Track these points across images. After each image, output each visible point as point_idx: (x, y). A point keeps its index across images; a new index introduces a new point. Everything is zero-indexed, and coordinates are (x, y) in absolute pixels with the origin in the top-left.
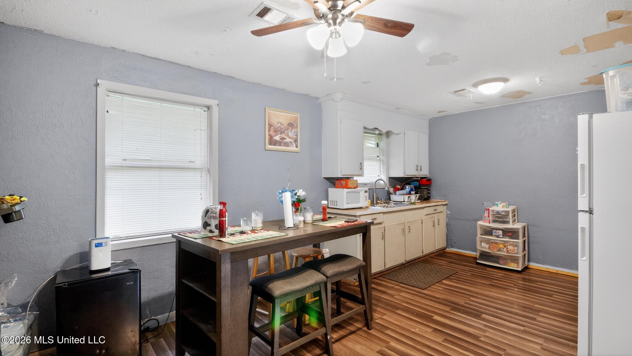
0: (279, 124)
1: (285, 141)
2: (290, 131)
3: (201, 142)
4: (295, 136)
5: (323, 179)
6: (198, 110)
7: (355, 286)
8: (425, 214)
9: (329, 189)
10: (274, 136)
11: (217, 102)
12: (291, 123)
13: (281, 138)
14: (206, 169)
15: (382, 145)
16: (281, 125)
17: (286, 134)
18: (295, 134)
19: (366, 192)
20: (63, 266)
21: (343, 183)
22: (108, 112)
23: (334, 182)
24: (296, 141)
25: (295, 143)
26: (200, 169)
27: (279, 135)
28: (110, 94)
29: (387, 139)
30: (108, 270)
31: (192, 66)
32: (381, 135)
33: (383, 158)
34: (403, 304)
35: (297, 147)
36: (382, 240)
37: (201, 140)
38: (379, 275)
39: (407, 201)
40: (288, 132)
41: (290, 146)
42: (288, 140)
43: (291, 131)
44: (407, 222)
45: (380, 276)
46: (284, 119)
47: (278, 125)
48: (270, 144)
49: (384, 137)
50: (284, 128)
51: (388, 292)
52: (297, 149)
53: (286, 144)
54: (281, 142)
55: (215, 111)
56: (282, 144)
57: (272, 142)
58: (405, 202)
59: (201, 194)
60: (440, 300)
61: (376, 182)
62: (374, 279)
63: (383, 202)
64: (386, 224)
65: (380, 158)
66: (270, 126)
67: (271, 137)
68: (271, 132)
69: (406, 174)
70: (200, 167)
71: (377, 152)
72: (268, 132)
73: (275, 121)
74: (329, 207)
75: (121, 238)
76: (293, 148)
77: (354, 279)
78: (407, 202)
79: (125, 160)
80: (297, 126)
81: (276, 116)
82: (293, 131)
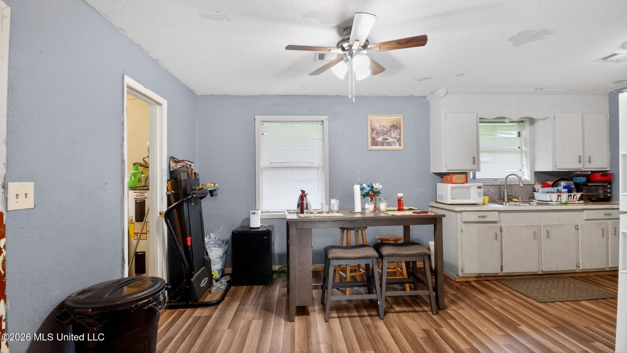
0: (382, 127)
1: (388, 141)
2: (392, 132)
3: (318, 148)
4: (399, 135)
5: (432, 174)
6: (315, 125)
7: (456, 282)
8: (585, 219)
9: (438, 184)
10: (376, 138)
11: (327, 117)
12: (394, 125)
13: (383, 139)
14: (322, 168)
15: (525, 133)
16: (384, 128)
17: (388, 135)
18: (398, 134)
19: (479, 187)
20: (242, 224)
21: (449, 177)
22: (263, 134)
23: (443, 176)
24: (399, 140)
25: (398, 142)
26: (317, 168)
27: (382, 137)
28: (263, 123)
29: (532, 127)
30: (258, 228)
31: (308, 95)
32: (523, 123)
33: (526, 149)
34: (496, 308)
35: (400, 145)
36: (496, 241)
37: (317, 146)
38: (494, 278)
39: (556, 200)
40: (391, 133)
41: (393, 145)
42: (390, 140)
43: (394, 132)
44: (543, 225)
45: (496, 280)
46: (386, 122)
47: (380, 128)
48: (373, 145)
49: (527, 125)
50: (386, 130)
51: (489, 295)
52: (400, 147)
53: (389, 144)
54: (383, 143)
55: (326, 123)
56: (385, 144)
57: (374, 142)
58: (553, 201)
59: (318, 186)
60: (550, 316)
61: (507, 177)
62: (486, 281)
63: (520, 201)
64: (503, 224)
65: (522, 149)
66: (373, 130)
67: (373, 139)
68: (374, 135)
69: (557, 167)
70: (317, 166)
71: (517, 142)
72: (371, 135)
73: (377, 126)
74: (438, 201)
75: (270, 212)
76: (396, 147)
77: (456, 275)
78: (556, 202)
79: (272, 163)
80: (400, 126)
81: (378, 121)
82: (396, 131)
